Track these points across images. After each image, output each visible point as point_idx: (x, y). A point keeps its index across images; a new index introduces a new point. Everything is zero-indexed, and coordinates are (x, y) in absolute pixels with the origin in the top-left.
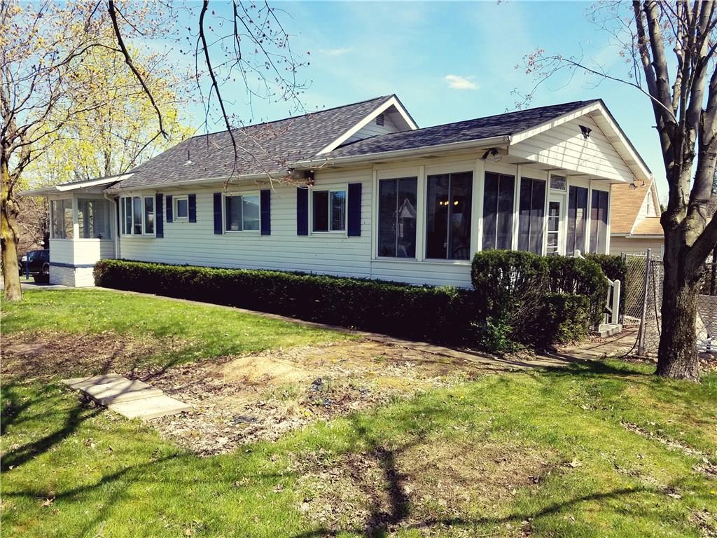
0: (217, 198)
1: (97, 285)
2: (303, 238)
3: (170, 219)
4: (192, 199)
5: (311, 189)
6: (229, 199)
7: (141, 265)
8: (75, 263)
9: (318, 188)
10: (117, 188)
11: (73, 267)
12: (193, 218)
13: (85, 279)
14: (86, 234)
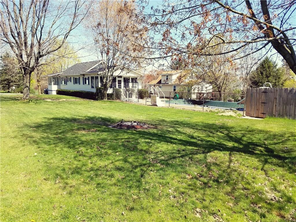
0: (74, 78)
1: (57, 94)
2: (84, 85)
3: (68, 82)
4: (71, 78)
5: (84, 77)
6: (75, 78)
7: (63, 90)
8: (52, 90)
9: (85, 77)
10: (59, 75)
11: (52, 91)
12: (71, 82)
13: (54, 93)
14: (54, 84)
